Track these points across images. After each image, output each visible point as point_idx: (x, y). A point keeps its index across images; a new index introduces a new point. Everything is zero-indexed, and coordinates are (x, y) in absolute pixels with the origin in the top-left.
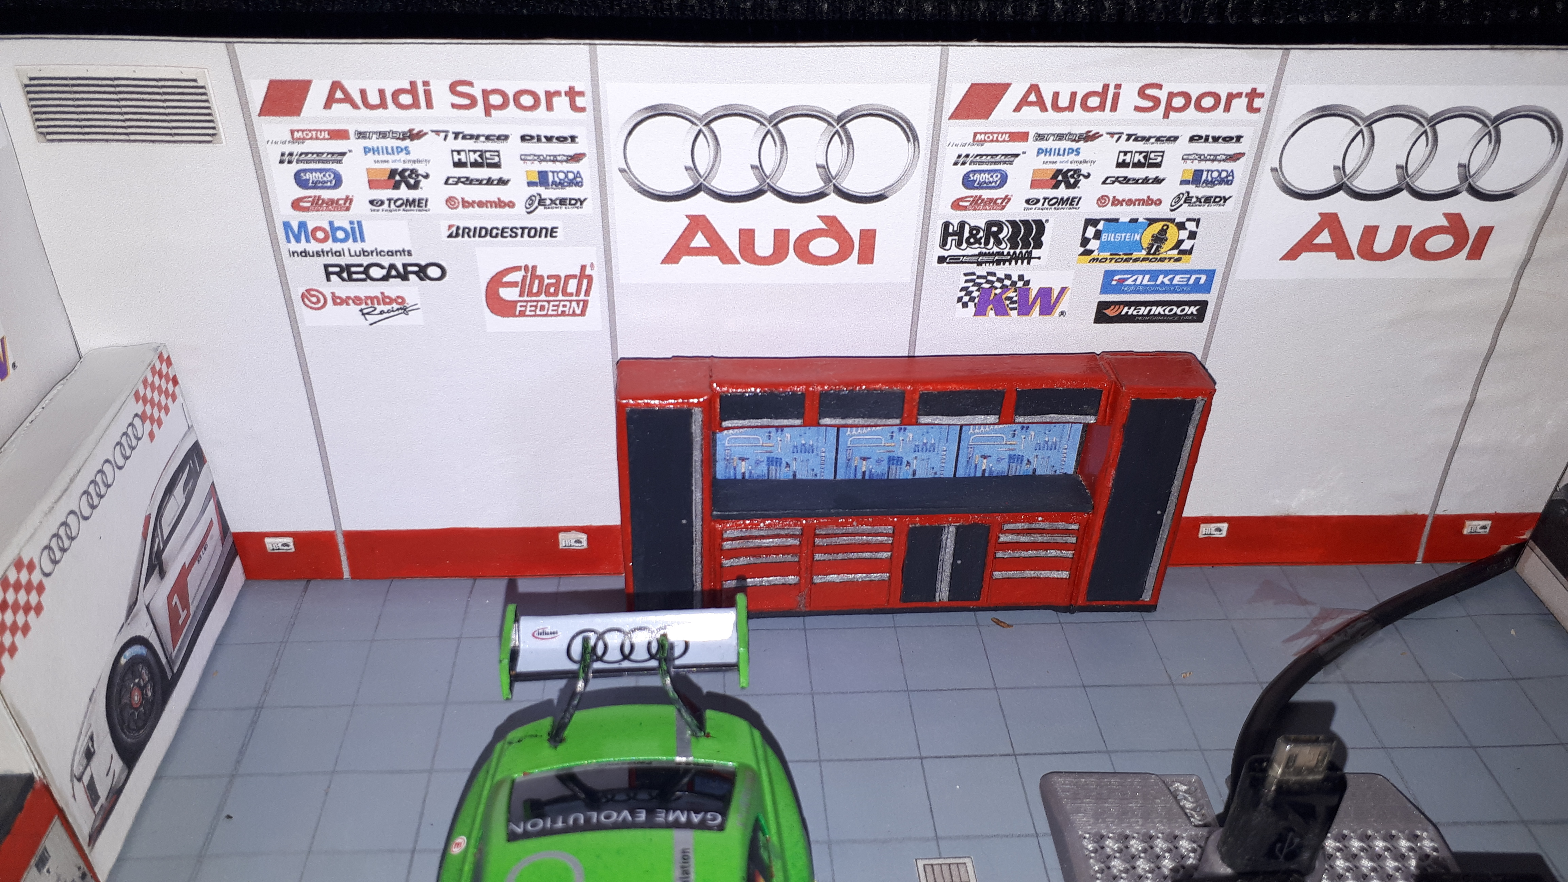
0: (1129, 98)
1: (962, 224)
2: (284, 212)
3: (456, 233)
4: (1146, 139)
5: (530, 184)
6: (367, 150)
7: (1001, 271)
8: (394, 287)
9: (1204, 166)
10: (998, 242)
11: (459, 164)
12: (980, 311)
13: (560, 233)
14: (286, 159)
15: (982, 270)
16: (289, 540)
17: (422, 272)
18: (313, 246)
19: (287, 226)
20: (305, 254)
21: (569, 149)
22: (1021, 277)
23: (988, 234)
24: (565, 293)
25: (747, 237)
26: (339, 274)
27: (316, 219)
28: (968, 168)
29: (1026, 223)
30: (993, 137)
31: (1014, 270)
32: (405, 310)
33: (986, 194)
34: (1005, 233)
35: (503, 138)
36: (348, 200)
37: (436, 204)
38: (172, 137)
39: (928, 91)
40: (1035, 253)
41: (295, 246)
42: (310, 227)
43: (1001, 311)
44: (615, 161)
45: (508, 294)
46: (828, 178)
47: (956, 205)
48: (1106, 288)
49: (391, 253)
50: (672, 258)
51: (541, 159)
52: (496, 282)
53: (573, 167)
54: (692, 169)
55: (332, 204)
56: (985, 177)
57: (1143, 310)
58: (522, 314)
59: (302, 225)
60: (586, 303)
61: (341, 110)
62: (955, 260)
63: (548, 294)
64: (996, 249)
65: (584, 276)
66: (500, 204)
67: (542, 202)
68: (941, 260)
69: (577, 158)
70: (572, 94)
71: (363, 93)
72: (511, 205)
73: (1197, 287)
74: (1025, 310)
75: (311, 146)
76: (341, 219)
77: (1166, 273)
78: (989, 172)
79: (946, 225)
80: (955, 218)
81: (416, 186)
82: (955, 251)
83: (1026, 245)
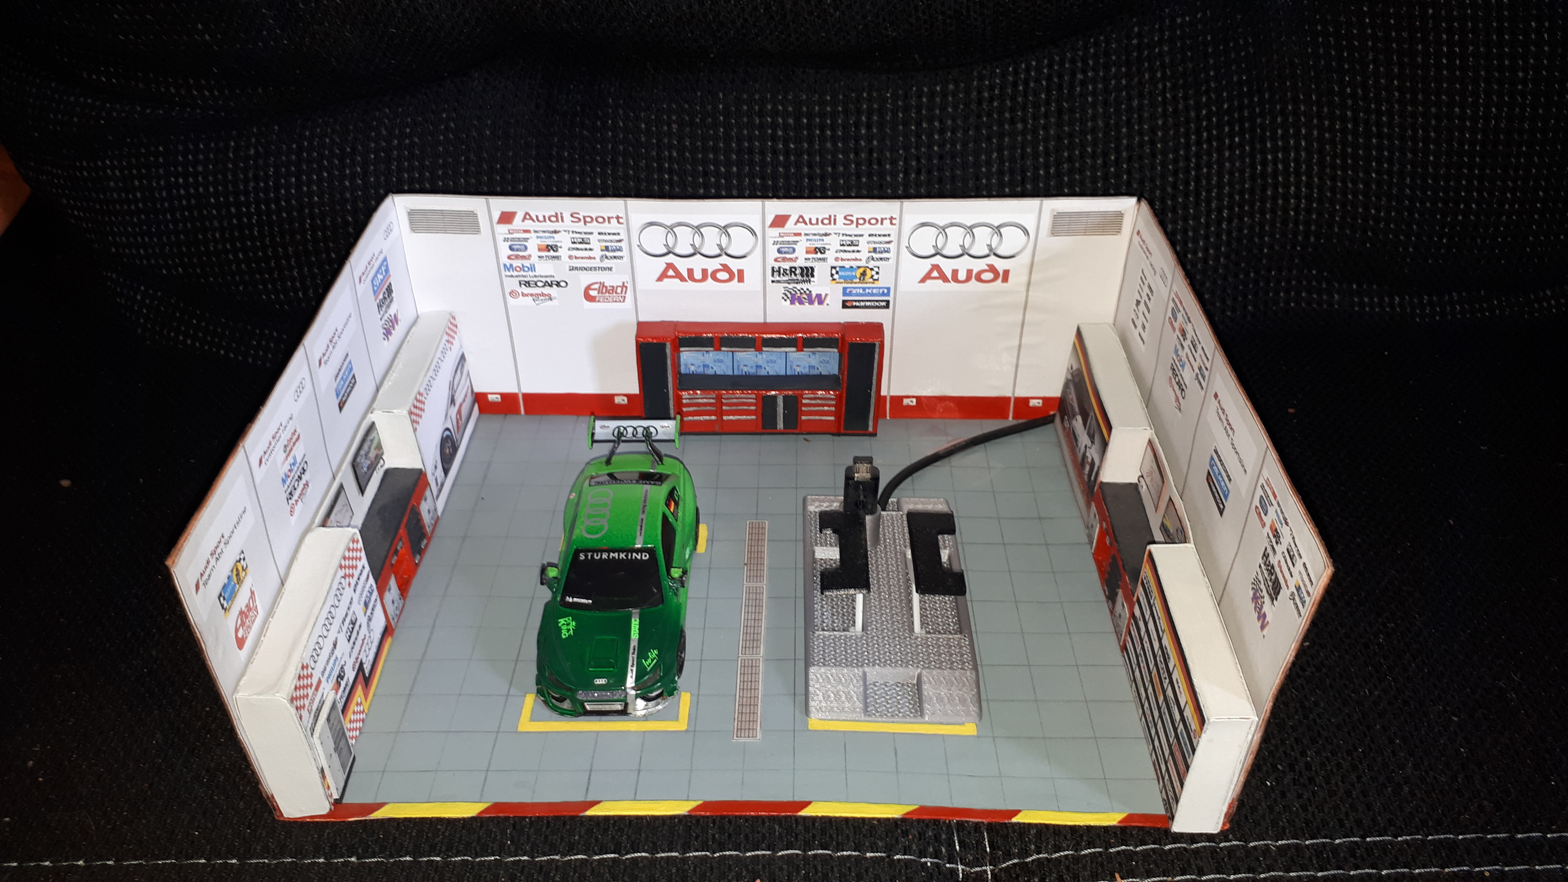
0: (840, 220)
1: (779, 268)
2: (504, 260)
3: (572, 269)
4: (850, 236)
5: (602, 250)
6: (538, 237)
7: (799, 286)
8: (547, 290)
9: (877, 246)
10: (795, 275)
11: (574, 243)
12: (792, 303)
13: (614, 269)
14: (506, 240)
15: (790, 286)
16: (499, 396)
17: (558, 284)
18: (515, 273)
19: (505, 265)
20: (512, 276)
21: (617, 238)
22: (808, 289)
23: (791, 271)
24: (616, 293)
25: (690, 272)
26: (525, 285)
27: (517, 263)
28: (779, 246)
29: (806, 268)
30: (788, 235)
31: (805, 286)
32: (551, 299)
33: (788, 256)
34: (798, 271)
35: (591, 233)
36: (530, 256)
37: (565, 258)
38: (463, 231)
39: (759, 217)
40: (812, 279)
41: (508, 273)
42: (514, 265)
43: (801, 303)
44: (635, 242)
45: (593, 293)
46: (721, 249)
47: (776, 260)
48: (845, 294)
49: (546, 277)
50: (660, 279)
51: (605, 241)
52: (588, 288)
53: (619, 244)
54: (666, 245)
55: (524, 257)
56: (787, 250)
57: (862, 304)
58: (599, 301)
59: (511, 265)
60: (625, 297)
61: (528, 222)
62: (779, 282)
63: (609, 293)
64: (795, 278)
65: (624, 286)
66: (590, 258)
67: (606, 257)
68: (773, 282)
69: (620, 241)
70: (618, 218)
71: (537, 217)
72: (594, 258)
73: (883, 294)
74: (811, 302)
75: (516, 235)
76: (527, 263)
77: (869, 288)
78: (788, 248)
79: (773, 268)
80: (776, 265)
81: (557, 251)
82: (778, 278)
83: (808, 276)
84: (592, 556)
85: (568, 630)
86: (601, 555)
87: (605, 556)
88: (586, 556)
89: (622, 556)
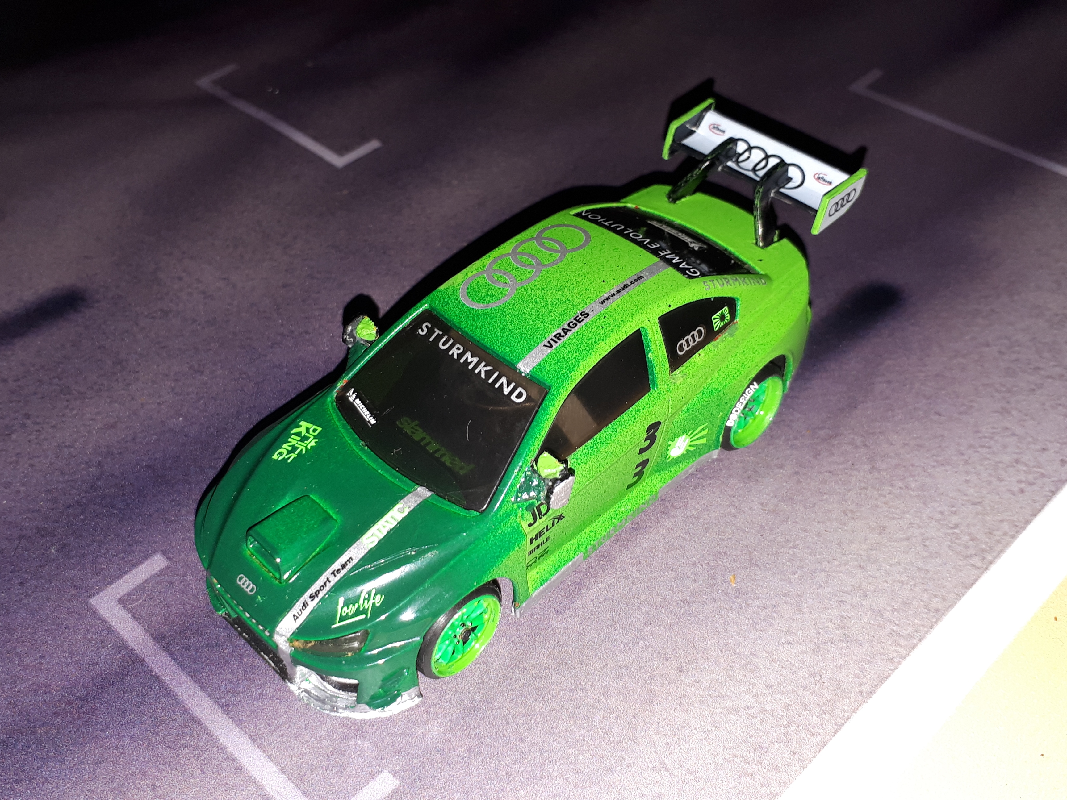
84: (439, 337)
85: (294, 448)
86: (452, 346)
87: (455, 352)
88: (431, 332)
89: (482, 369)
